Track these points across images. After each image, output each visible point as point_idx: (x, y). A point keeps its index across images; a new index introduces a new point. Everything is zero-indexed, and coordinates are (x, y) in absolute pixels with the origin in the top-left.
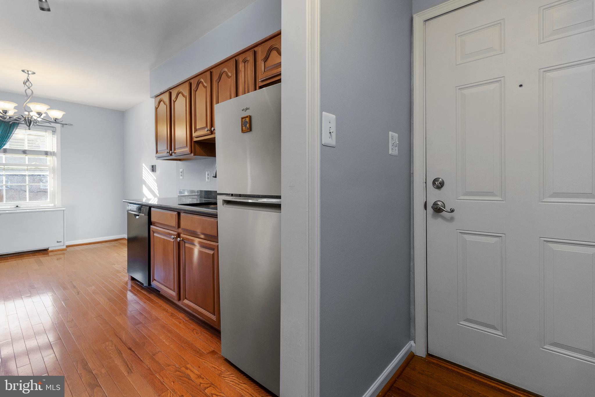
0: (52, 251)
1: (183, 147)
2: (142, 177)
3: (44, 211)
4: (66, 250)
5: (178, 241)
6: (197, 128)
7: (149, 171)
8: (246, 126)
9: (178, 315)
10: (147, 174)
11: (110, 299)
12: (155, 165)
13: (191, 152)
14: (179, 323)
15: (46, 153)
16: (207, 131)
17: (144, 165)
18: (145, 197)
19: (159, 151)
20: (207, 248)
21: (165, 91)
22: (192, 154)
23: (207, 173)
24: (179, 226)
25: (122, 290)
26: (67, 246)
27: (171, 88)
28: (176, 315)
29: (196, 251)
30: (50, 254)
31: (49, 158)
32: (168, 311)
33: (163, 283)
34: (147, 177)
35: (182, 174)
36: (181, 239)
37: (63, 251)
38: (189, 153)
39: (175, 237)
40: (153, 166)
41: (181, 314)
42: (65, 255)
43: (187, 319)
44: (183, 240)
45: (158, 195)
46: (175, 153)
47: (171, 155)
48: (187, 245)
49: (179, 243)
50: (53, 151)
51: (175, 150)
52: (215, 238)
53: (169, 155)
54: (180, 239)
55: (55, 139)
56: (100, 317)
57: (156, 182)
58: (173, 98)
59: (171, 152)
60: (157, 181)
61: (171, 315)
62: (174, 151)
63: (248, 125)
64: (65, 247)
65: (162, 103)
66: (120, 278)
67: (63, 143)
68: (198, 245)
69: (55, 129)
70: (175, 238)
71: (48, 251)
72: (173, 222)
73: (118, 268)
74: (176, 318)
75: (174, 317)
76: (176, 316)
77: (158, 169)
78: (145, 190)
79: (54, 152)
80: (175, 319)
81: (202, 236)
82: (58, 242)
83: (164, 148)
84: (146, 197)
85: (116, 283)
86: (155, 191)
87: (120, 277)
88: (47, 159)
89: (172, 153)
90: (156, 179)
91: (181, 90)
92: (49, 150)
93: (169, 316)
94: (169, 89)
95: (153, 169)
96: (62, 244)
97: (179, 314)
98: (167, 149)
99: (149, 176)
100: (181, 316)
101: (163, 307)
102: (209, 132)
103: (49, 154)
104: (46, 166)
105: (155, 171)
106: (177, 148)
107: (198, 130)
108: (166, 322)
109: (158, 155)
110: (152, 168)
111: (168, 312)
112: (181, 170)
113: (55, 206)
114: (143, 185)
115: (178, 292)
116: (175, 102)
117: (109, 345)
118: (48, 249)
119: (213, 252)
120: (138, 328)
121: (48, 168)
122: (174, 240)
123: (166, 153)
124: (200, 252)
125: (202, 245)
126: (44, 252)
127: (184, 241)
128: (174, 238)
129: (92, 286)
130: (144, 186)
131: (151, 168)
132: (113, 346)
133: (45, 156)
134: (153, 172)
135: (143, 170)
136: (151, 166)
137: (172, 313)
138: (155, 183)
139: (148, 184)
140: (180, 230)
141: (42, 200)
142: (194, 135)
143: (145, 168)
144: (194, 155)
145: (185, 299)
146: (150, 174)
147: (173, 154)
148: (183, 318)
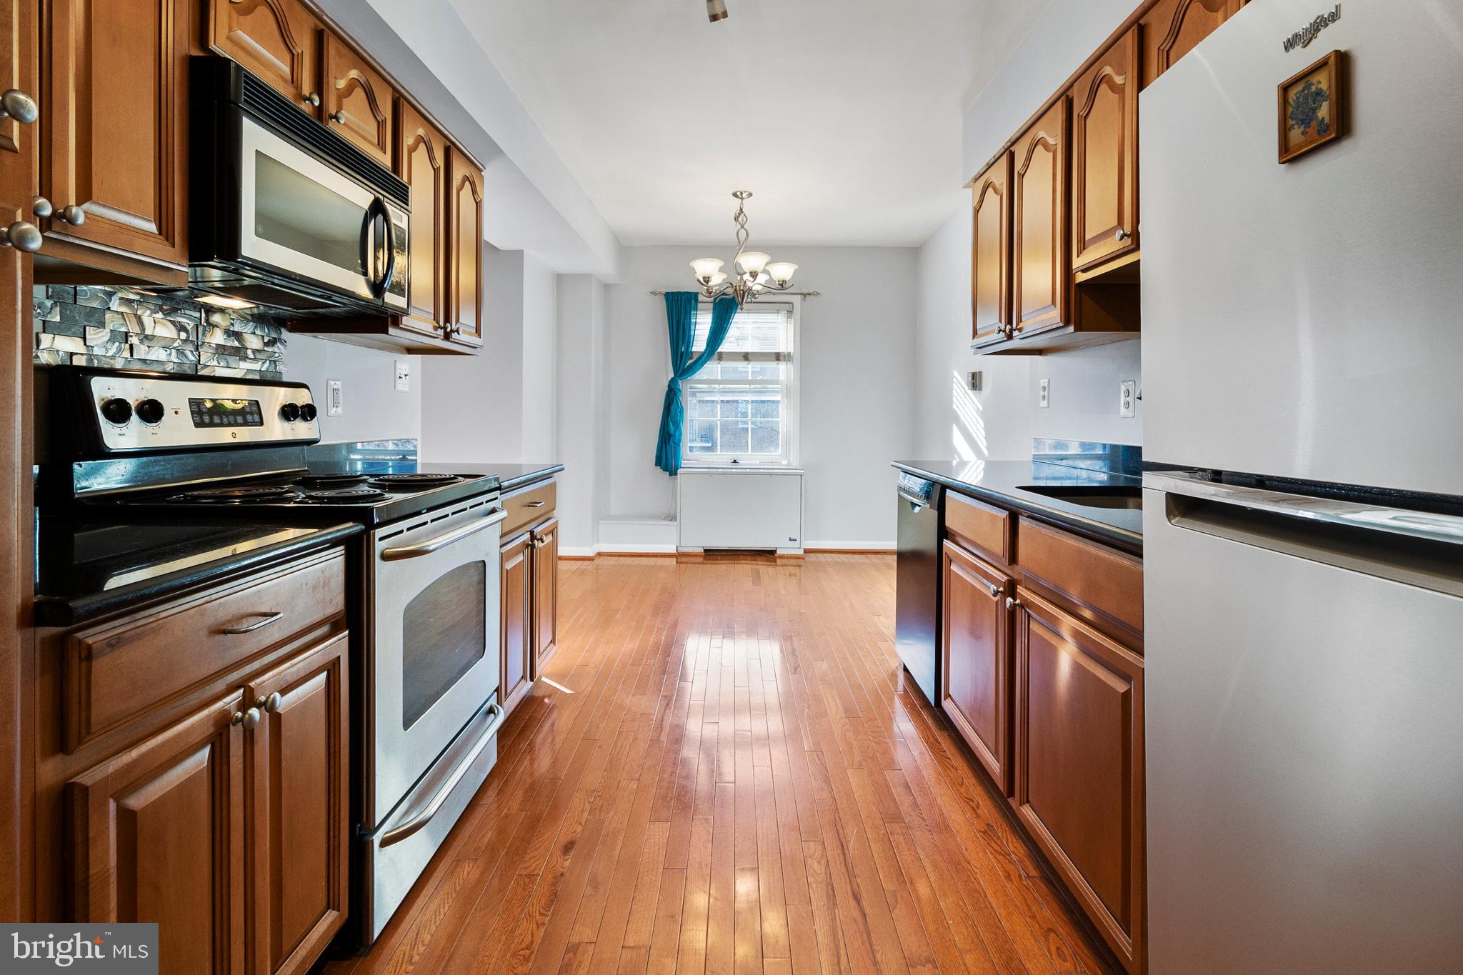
0: (782, 557)
1: (1044, 309)
2: (952, 405)
3: (771, 475)
4: (804, 559)
5: (1008, 605)
6: (1087, 239)
7: (966, 388)
8: (1307, 121)
9: (1007, 843)
10: (962, 396)
11: (849, 712)
12: (980, 373)
13: (1067, 322)
14: (1005, 877)
15: (777, 356)
16: (1122, 238)
17: (956, 373)
18: (956, 456)
19: (980, 329)
20: (1100, 663)
21: (997, 157)
22: (1071, 329)
23: (1123, 388)
24: (1013, 558)
25: (877, 694)
26: (806, 551)
27: (1014, 139)
28: (999, 838)
29: (1066, 658)
30: (779, 561)
31: (782, 366)
32: (979, 811)
33: (968, 716)
34: (962, 403)
35: (1046, 393)
36: (1018, 601)
37: (798, 560)
38: (1061, 324)
39: (1001, 589)
40: (974, 375)
41: (1014, 840)
42: (801, 568)
43: (1033, 873)
44: (1022, 606)
45: (986, 453)
46: (1020, 330)
47: (1010, 337)
48: (1034, 626)
49: (1012, 614)
50: (789, 351)
51: (1020, 320)
52: (1132, 637)
53: (1005, 339)
54: (1015, 599)
55: (791, 327)
56: (817, 755)
57: (982, 418)
58: (1018, 166)
59: (1008, 327)
60: (984, 415)
61: (985, 832)
62: (1017, 325)
63: (1324, 112)
64: (801, 552)
65: (990, 190)
66: (883, 657)
67: (805, 334)
68: (1070, 641)
69: (791, 305)
70: (1001, 592)
71: (776, 555)
72: (997, 542)
73: (885, 627)
74: (998, 848)
75: (994, 845)
76: (999, 843)
77: (987, 382)
78: (958, 439)
79: (790, 353)
80: (996, 851)
81: (1087, 614)
82: (790, 540)
83: (991, 320)
84: (960, 456)
85: (870, 668)
86: (979, 442)
87: (883, 654)
88: (779, 369)
89: (1011, 331)
90: (981, 409)
91: (1042, 134)
92: (783, 351)
93: (978, 831)
94: (1009, 144)
95: (976, 381)
96: (796, 544)
97: (1010, 840)
98: (1000, 321)
99: (966, 402)
100: (1015, 847)
101: (967, 790)
102: (1128, 241)
103: (781, 358)
104: (776, 382)
105: (980, 389)
106: (1025, 313)
107: (1090, 245)
108: (966, 850)
109: (981, 341)
110: (973, 379)
111: (978, 816)
112: (1044, 382)
113: (789, 464)
114: (954, 425)
115: (1006, 768)
116: (1023, 176)
117: (814, 855)
118: (776, 551)
119: (1126, 689)
120: (891, 834)
121: (780, 386)
122: (998, 597)
123: (996, 331)
124: (1078, 669)
125: (1086, 647)
126: (768, 555)
127: (1026, 611)
128: (998, 592)
129: (823, 660)
130: (955, 427)
131: (970, 378)
132: (823, 862)
133: (776, 363)
134: (976, 390)
135: (955, 386)
136: (970, 375)
137: (988, 825)
138: (978, 418)
139: (964, 423)
140: (1016, 572)
141: (770, 451)
142: (1077, 262)
143: (959, 382)
144: (1076, 330)
145: (1028, 805)
146: (968, 395)
147: (1015, 333)
148: (1021, 862)
